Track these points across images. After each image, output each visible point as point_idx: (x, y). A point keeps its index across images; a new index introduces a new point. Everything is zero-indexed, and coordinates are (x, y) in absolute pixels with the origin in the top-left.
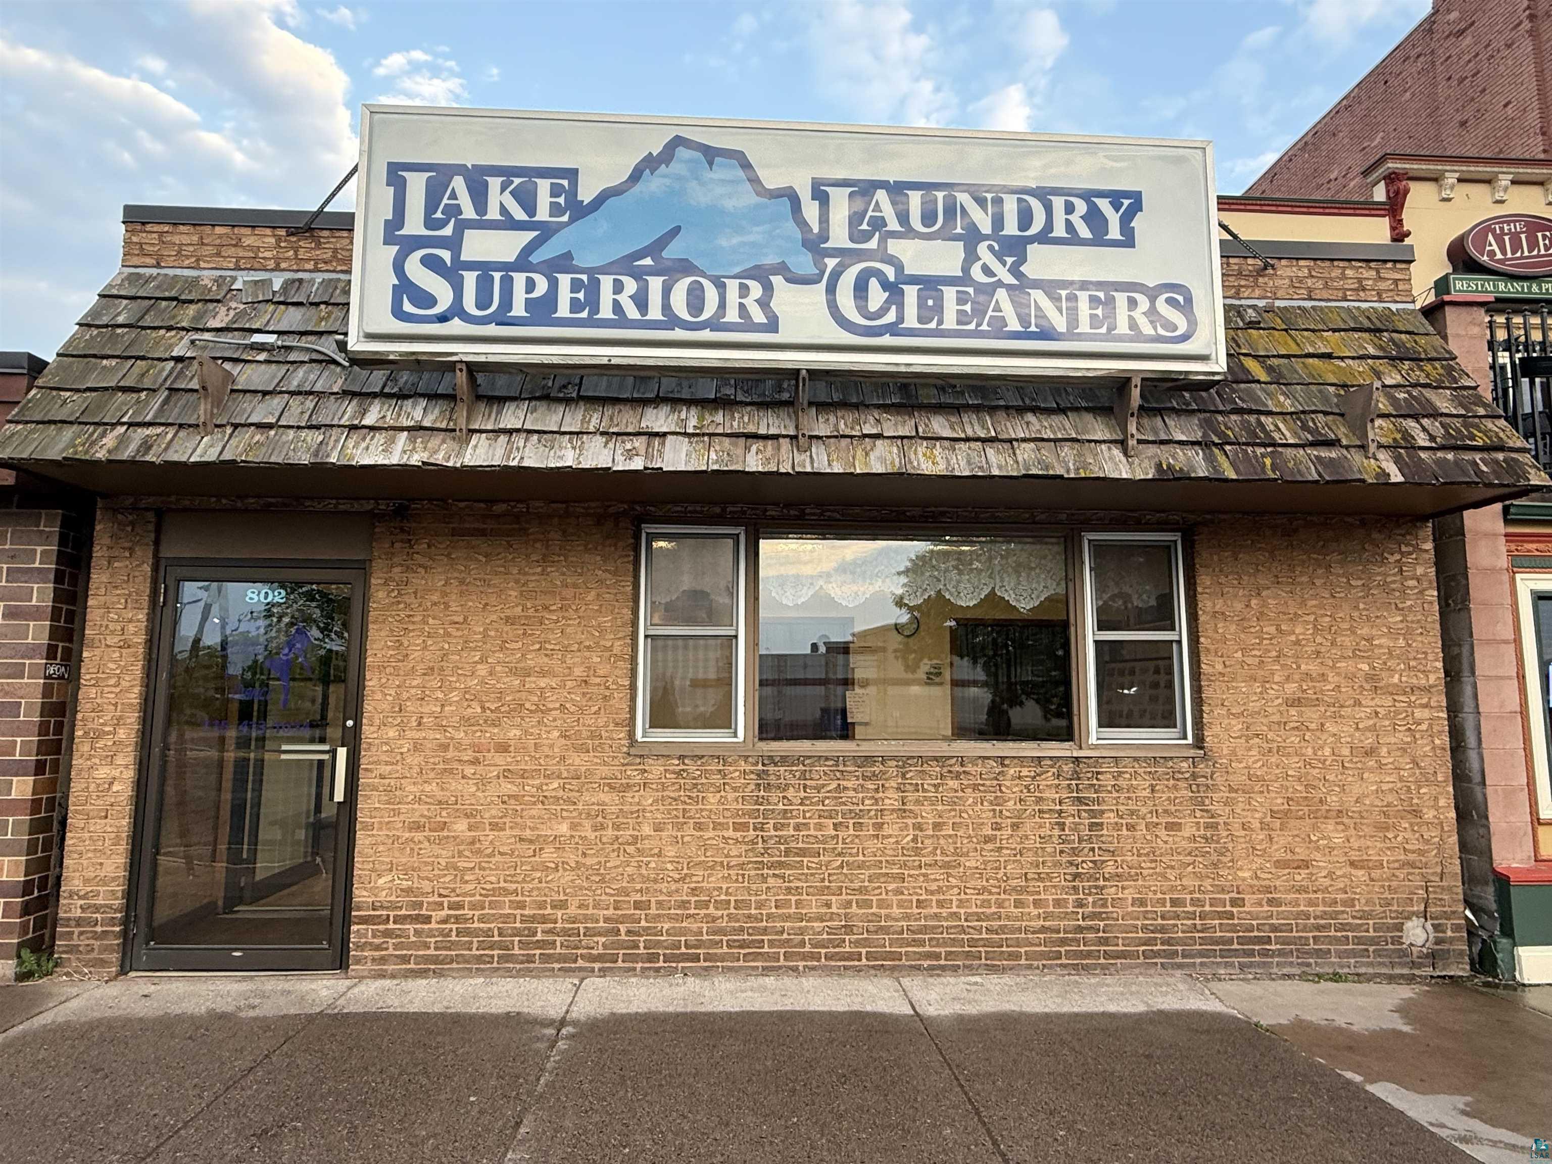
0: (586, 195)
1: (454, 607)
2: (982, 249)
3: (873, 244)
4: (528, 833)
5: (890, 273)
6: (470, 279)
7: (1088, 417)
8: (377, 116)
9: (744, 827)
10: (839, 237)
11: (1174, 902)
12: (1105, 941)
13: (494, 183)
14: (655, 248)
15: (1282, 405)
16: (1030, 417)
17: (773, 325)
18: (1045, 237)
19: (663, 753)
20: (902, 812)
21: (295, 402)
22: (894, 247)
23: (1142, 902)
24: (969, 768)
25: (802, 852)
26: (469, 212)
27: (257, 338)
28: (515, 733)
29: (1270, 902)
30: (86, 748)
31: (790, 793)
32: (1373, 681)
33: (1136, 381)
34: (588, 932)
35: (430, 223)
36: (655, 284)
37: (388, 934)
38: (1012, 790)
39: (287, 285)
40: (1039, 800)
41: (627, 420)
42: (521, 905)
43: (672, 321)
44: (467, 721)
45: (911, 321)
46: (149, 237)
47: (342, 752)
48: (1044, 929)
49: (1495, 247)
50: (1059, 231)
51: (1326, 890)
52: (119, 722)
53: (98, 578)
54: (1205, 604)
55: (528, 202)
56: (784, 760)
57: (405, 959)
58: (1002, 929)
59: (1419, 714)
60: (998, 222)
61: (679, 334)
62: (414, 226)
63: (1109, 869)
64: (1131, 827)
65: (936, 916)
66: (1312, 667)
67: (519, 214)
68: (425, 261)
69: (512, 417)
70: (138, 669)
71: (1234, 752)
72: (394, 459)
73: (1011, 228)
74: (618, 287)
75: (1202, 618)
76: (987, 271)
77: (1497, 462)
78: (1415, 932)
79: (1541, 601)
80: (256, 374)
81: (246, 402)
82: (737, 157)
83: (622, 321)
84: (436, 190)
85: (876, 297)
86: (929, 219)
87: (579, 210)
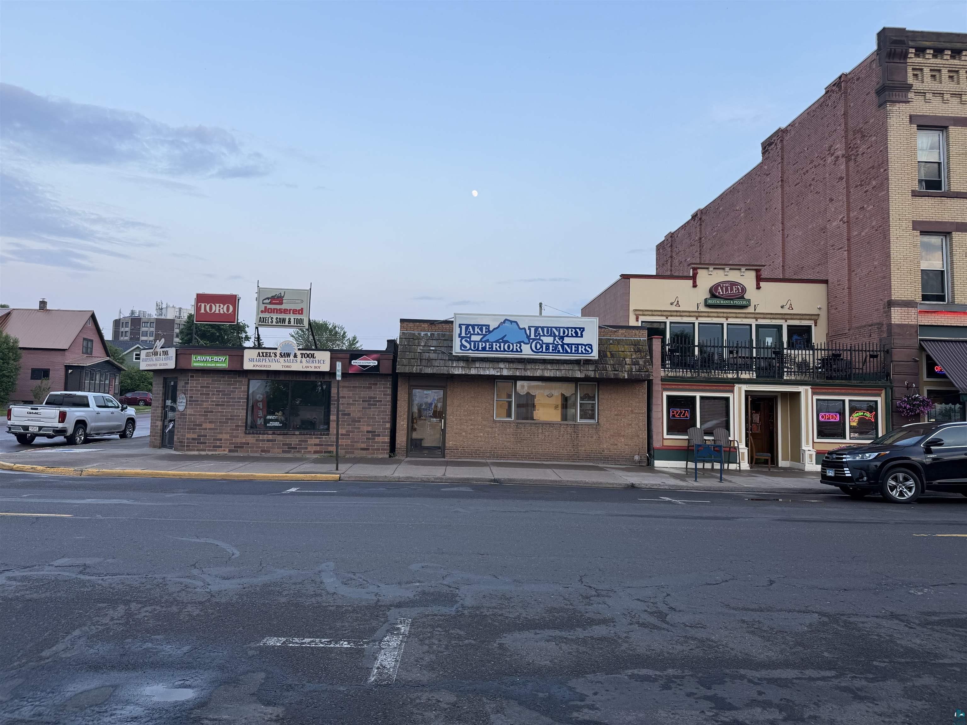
0: (491, 329)
1: (462, 395)
2: (557, 338)
3: (538, 337)
4: (476, 435)
5: (541, 342)
6: (472, 343)
7: (575, 365)
8: (457, 316)
9: (514, 435)
10: (533, 336)
11: (591, 451)
12: (578, 457)
13: (476, 327)
14: (502, 338)
15: (610, 362)
16: (565, 365)
17: (521, 351)
18: (567, 336)
19: (499, 422)
20: (542, 433)
21: (441, 361)
22: (542, 338)
23: (585, 450)
24: (555, 426)
25: (524, 440)
26: (472, 332)
27: (432, 348)
28: (473, 417)
29: (609, 451)
30: (399, 418)
31: (522, 429)
32: (632, 412)
33: (582, 360)
34: (486, 453)
35: (466, 334)
36: (502, 344)
37: (452, 452)
38: (562, 429)
39: (431, 334)
40: (567, 432)
41: (496, 365)
42: (475, 448)
43: (505, 351)
45: (544, 351)
46: (405, 324)
47: (443, 420)
48: (567, 455)
49: (720, 291)
50: (570, 335)
51: (620, 450)
52: (404, 415)
53: (399, 389)
54: (600, 396)
55: (481, 330)
56: (521, 423)
57: (455, 456)
58: (560, 454)
59: (640, 418)
60: (559, 333)
61: (506, 353)
62: (463, 334)
63: (580, 444)
64: (584, 437)
65: (548, 452)
66: (620, 409)
67: (480, 333)
68: (465, 340)
69: (477, 365)
70: (407, 405)
71: (604, 424)
72: (460, 373)
73: (562, 334)
74: (496, 345)
75: (599, 399)
76: (557, 342)
77: (646, 374)
78: (637, 458)
79: (668, 397)
80: (433, 356)
81: (434, 362)
82: (516, 322)
83: (497, 350)
84: (467, 328)
85: (539, 346)
86: (548, 333)
87: (490, 332)
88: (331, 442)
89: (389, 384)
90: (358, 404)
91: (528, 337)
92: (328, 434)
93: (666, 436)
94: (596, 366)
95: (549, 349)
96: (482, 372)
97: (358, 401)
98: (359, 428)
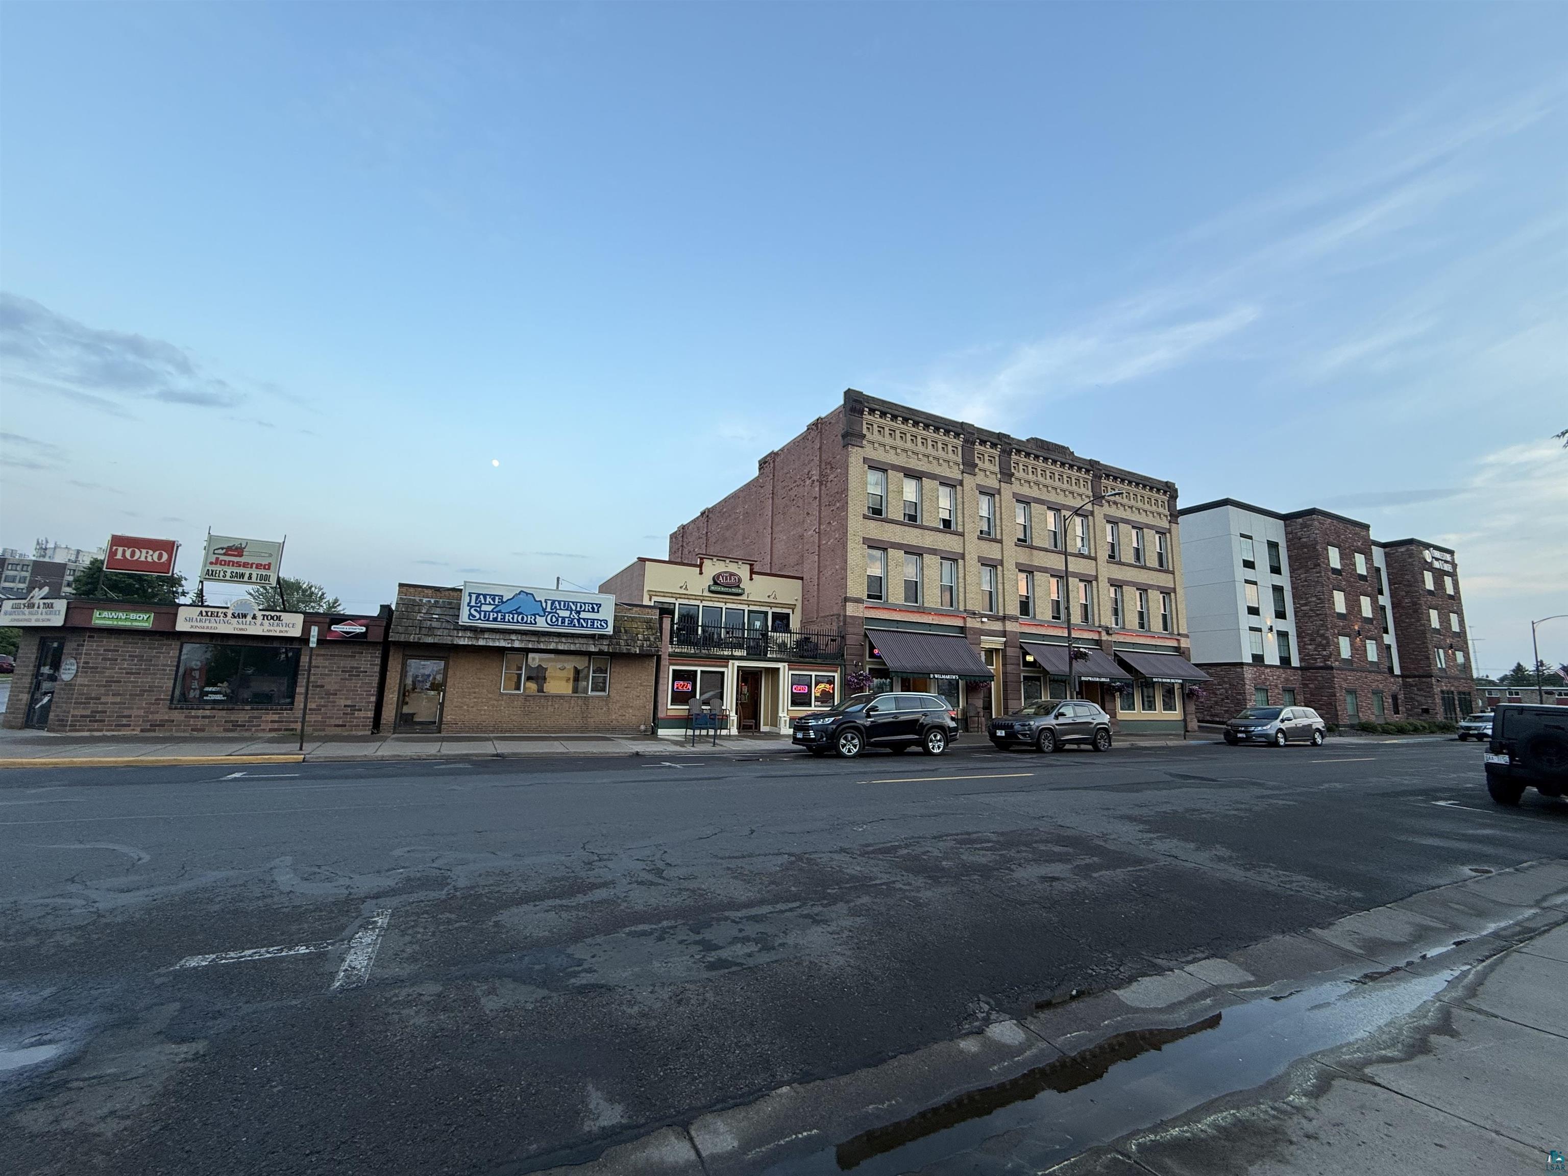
0: (504, 600)
1: (466, 666)
2: (573, 612)
3: (554, 611)
4: (479, 709)
5: (557, 615)
6: (483, 613)
7: (590, 639)
8: (467, 584)
10: (549, 609)
11: (601, 722)
12: (587, 729)
13: (488, 597)
14: (516, 610)
15: (624, 638)
16: (580, 639)
17: (536, 624)
18: (584, 611)
19: (506, 694)
20: (552, 706)
21: (445, 630)
22: (558, 611)
23: (595, 722)
24: (565, 698)
25: (532, 713)
26: (483, 602)
27: (434, 616)
28: (477, 690)
29: (618, 722)
30: (387, 691)
32: (641, 685)
33: (597, 635)
34: (489, 727)
35: (476, 603)
36: (516, 616)
37: (449, 727)
38: (573, 702)
39: (435, 601)
40: (578, 704)
41: (507, 637)
42: (476, 722)
43: (518, 622)
44: (468, 688)
45: (560, 624)
46: (404, 589)
47: (442, 693)
48: (576, 726)
49: (721, 579)
50: (587, 610)
51: (627, 720)
52: (394, 687)
53: (391, 658)
54: (612, 670)
55: (494, 600)
57: (453, 731)
58: (568, 726)
59: (648, 690)
60: (576, 608)
61: (519, 624)
62: (473, 603)
63: (589, 716)
64: (594, 709)
65: (557, 724)
66: (630, 681)
67: (492, 602)
68: (474, 610)
69: (486, 636)
70: (399, 676)
71: (614, 696)
72: (466, 643)
73: (578, 609)
74: (509, 616)
75: (612, 672)
76: (573, 616)
77: (655, 650)
78: (642, 727)
79: (674, 670)
80: (435, 624)
81: (436, 631)
82: (532, 594)
83: (509, 622)
84: (477, 598)
85: (554, 619)
86: (564, 607)
87: (503, 603)
88: (295, 717)
89: (378, 653)
90: (336, 675)
91: (544, 610)
92: (291, 709)
93: (669, 707)
94: (610, 641)
95: (564, 623)
96: (491, 644)
97: (335, 671)
98: (334, 702)
